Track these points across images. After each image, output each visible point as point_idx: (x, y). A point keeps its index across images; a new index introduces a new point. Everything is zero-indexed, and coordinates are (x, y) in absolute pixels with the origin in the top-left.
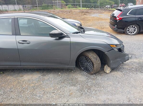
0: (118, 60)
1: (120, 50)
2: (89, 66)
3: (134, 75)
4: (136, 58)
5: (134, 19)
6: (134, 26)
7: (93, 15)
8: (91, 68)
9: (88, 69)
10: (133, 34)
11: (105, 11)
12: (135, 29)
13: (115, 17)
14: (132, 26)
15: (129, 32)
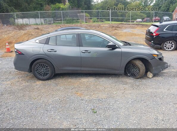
0: (159, 67)
1: (160, 59)
2: (135, 72)
3: (172, 79)
4: (174, 68)
5: (171, 35)
6: (171, 42)
7: (125, 31)
8: (137, 73)
9: (135, 74)
10: (170, 49)
11: (138, 26)
12: (173, 45)
13: (152, 33)
14: (169, 42)
15: (166, 48)
